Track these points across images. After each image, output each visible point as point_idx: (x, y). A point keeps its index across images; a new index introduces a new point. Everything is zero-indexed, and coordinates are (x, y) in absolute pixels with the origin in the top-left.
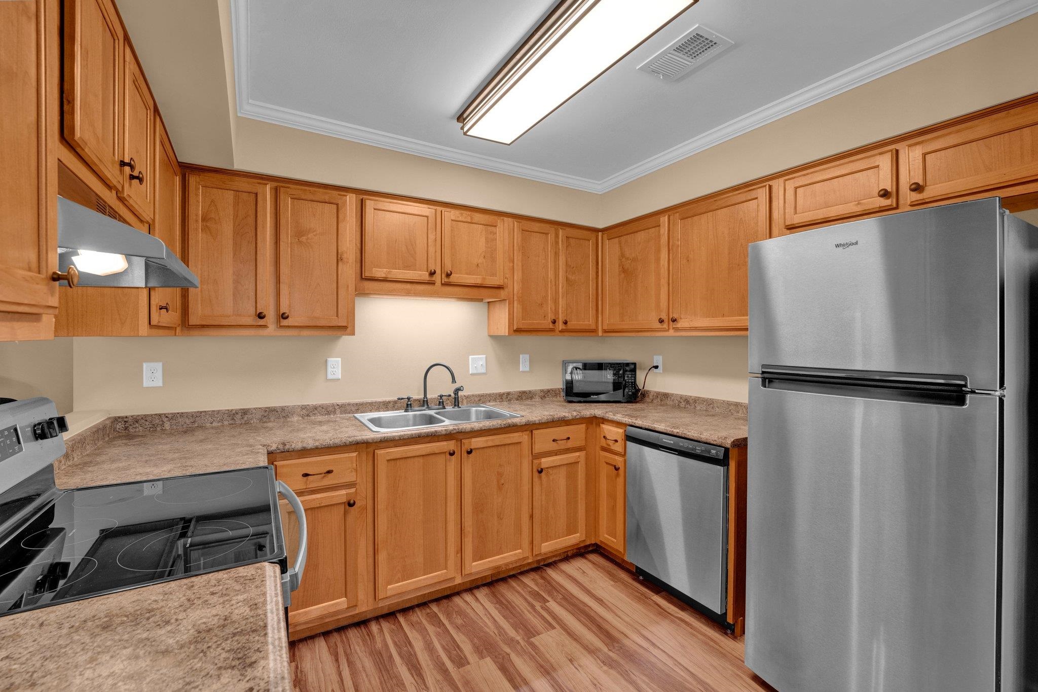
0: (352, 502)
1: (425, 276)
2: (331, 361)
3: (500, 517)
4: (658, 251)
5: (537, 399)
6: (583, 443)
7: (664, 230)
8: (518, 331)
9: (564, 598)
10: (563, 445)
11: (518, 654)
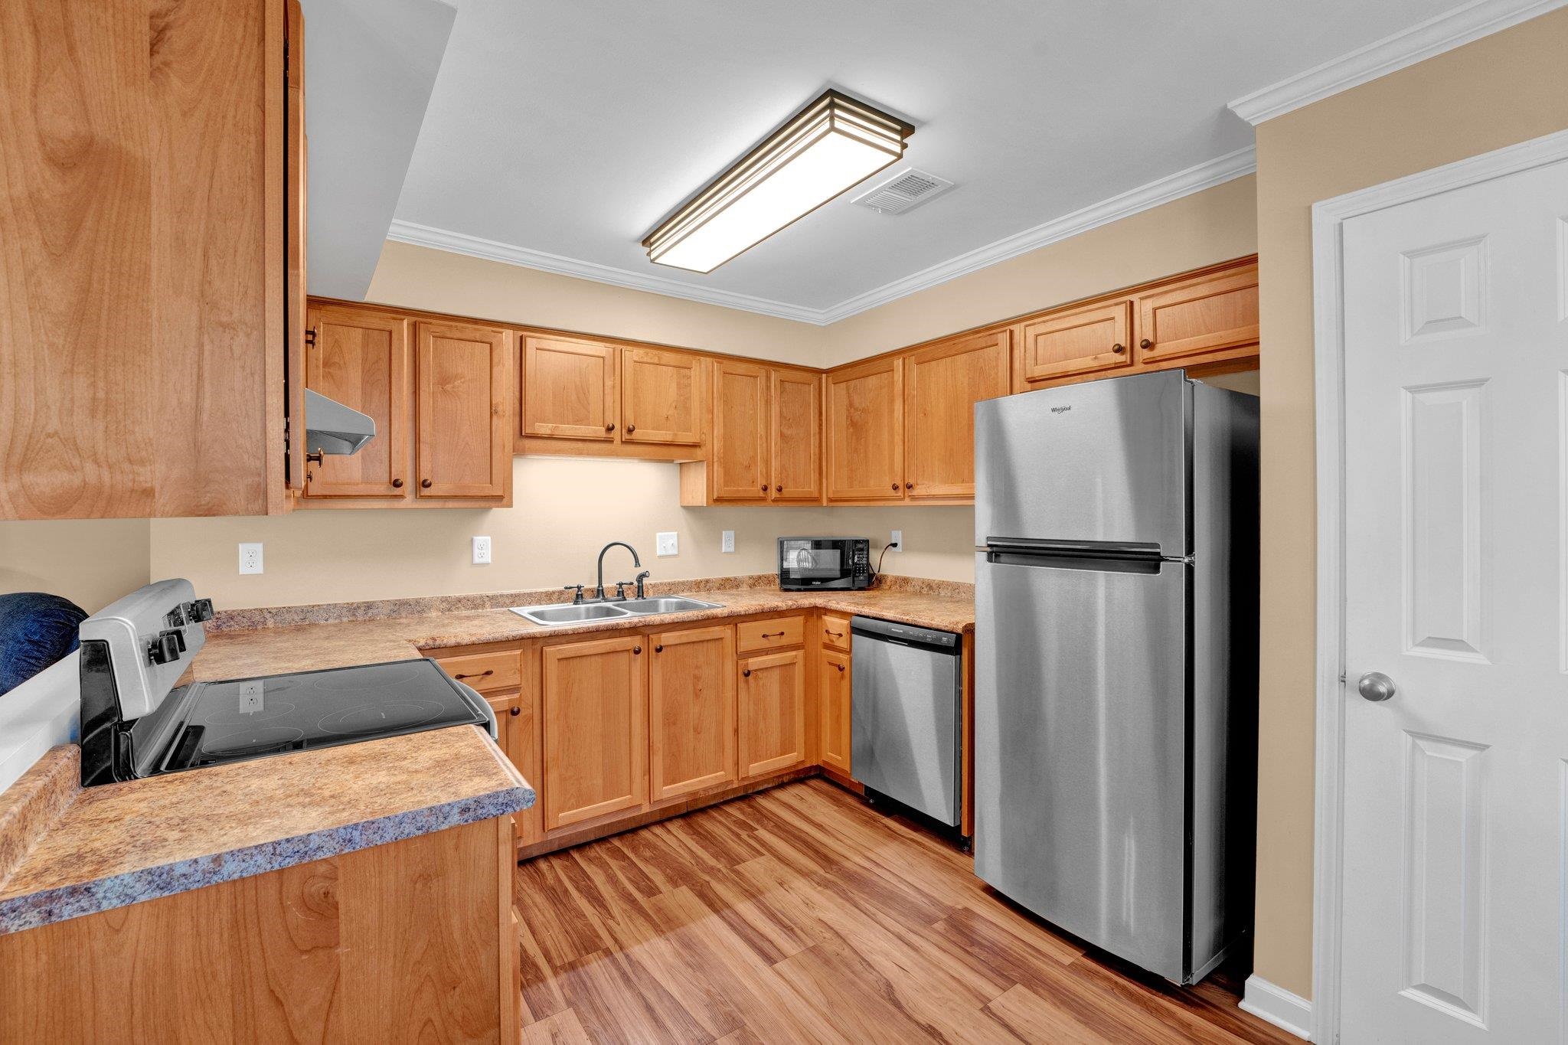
0: (516, 709)
1: (601, 432)
2: (479, 540)
3: (697, 731)
4: (892, 401)
5: (745, 587)
6: (800, 640)
7: (898, 376)
8: (719, 500)
9: (777, 826)
10: (775, 642)
11: (719, 881)
